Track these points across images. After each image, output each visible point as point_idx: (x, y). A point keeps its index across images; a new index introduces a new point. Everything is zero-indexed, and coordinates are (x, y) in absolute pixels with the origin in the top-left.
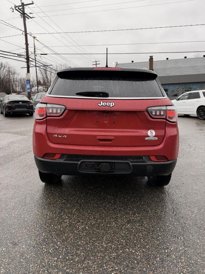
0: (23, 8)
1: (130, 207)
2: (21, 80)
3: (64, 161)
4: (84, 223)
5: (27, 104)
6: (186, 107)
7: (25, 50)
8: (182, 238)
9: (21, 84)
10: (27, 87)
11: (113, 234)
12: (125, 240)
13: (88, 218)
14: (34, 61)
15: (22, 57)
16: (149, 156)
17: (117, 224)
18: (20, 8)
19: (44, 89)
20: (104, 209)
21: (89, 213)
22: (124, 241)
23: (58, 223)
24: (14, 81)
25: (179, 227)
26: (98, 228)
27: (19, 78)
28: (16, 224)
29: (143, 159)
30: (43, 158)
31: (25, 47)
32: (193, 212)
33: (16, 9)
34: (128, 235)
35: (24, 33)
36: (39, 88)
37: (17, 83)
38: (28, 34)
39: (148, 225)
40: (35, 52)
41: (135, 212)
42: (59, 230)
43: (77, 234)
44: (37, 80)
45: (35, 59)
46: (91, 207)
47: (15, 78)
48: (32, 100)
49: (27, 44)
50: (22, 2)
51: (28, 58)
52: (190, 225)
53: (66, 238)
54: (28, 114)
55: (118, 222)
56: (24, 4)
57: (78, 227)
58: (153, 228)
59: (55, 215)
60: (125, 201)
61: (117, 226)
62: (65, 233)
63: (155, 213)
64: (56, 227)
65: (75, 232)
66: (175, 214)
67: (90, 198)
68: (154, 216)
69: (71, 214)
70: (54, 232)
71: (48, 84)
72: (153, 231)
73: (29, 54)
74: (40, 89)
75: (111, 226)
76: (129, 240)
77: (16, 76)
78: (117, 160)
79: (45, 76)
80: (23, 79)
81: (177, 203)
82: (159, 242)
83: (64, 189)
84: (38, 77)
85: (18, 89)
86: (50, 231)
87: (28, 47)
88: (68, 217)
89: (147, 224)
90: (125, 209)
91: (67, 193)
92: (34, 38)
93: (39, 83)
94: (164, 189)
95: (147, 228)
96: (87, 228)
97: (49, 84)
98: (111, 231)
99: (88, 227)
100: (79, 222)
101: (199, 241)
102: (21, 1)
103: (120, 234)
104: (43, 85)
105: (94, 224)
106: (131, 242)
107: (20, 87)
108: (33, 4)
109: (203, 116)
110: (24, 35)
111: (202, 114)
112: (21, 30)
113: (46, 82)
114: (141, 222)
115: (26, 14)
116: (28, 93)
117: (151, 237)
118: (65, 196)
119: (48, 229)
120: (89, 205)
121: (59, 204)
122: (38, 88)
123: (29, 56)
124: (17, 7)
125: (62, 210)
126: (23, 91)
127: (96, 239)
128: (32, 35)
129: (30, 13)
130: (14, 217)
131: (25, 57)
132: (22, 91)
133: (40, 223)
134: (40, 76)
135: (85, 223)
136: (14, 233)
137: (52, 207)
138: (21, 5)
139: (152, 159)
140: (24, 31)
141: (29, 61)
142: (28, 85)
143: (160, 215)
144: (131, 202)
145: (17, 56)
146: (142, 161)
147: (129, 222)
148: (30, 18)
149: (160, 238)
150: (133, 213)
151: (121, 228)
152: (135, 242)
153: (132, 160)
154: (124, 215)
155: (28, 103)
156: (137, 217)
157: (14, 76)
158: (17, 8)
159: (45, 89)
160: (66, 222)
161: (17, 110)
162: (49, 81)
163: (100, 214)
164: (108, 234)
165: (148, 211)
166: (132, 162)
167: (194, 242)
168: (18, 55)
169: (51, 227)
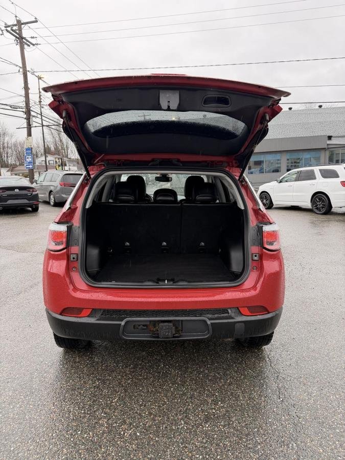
0: (20, 29)
1: (208, 390)
2: (15, 145)
3: (97, 320)
4: (133, 426)
5: (29, 193)
6: (294, 194)
7: (24, 99)
8: (294, 445)
9: (16, 151)
10: (27, 160)
11: (182, 444)
12: (202, 454)
13: (140, 414)
14: (39, 116)
15: (18, 110)
16: (237, 308)
17: (187, 424)
18: (15, 28)
19: (56, 162)
20: (166, 397)
21: (141, 405)
22: (201, 457)
23: (88, 426)
24: (4, 148)
25: (289, 424)
26: (156, 433)
27: (13, 142)
28: (17, 433)
29: (229, 313)
30: (61, 314)
31: (24, 93)
32: (310, 394)
33: (7, 30)
34: (206, 445)
35: (21, 70)
36: (48, 159)
37: (10, 151)
38: (28, 73)
39: (239, 423)
40: (40, 102)
41: (217, 398)
42: (91, 440)
43: (121, 448)
44: (44, 145)
45: (41, 113)
46: (143, 392)
47: (6, 141)
48: (37, 184)
49: (26, 88)
50: (18, 19)
51: (28, 112)
52: (306, 421)
53: (103, 457)
54: (30, 209)
55: (189, 419)
56: (22, 22)
57: (122, 433)
58: (247, 428)
59: (83, 412)
60: (199, 378)
61: (187, 429)
62: (101, 447)
63: (250, 398)
64: (86, 435)
65: (119, 443)
66: (281, 399)
67: (141, 375)
68: (248, 404)
69: (110, 409)
70: (82, 445)
71: (63, 151)
72: (247, 435)
73: (31, 106)
74: (49, 161)
75: (178, 428)
76: (209, 455)
77: (7, 139)
78: (186, 315)
79: (57, 139)
80: (20, 144)
81: (284, 378)
82: (257, 456)
83: (96, 360)
84: (46, 141)
85: (11, 161)
86: (75, 444)
87: (28, 94)
88: (105, 413)
89: (237, 422)
90: (200, 393)
91: (102, 366)
92: (40, 78)
93: (47, 151)
94: (262, 351)
95: (237, 430)
96: (138, 434)
97: (65, 152)
98: (179, 439)
99: (141, 432)
100: (124, 422)
101: (321, 451)
102: (16, 17)
103: (193, 443)
104: (54, 154)
105: (150, 427)
106: (212, 457)
107: (14, 157)
108: (36, 22)
109: (321, 209)
110: (22, 73)
111: (320, 205)
112: (17, 66)
113: (60, 148)
114: (227, 417)
115: (25, 38)
116: (29, 170)
117: (244, 445)
118: (98, 373)
119: (72, 439)
120: (141, 389)
121: (90, 388)
122: (46, 159)
123: (31, 109)
124: (9, 26)
125: (94, 401)
126: (20, 165)
127: (154, 456)
128: (35, 73)
129: (32, 38)
130: (13, 419)
131: (24, 110)
132: (18, 164)
133: (58, 430)
134: (48, 138)
135: (134, 424)
136: (13, 451)
137: (77, 396)
138: (15, 23)
139: (242, 313)
140: (21, 66)
141: (31, 117)
142: (29, 157)
143: (258, 403)
144: (210, 380)
145: (9, 108)
146: (227, 317)
147: (207, 418)
148: (31, 46)
149: (259, 447)
150: (213, 401)
151: (195, 431)
152: (218, 457)
153: (210, 316)
154: (199, 406)
155: (29, 191)
156: (221, 409)
157: (4, 140)
158: (9, 29)
159: (58, 161)
160: (103, 425)
161: (10, 202)
162: (65, 146)
163: (159, 406)
164: (173, 444)
165: (239, 396)
166: (210, 319)
167: (314, 452)
168: (11, 107)
169: (76, 436)
